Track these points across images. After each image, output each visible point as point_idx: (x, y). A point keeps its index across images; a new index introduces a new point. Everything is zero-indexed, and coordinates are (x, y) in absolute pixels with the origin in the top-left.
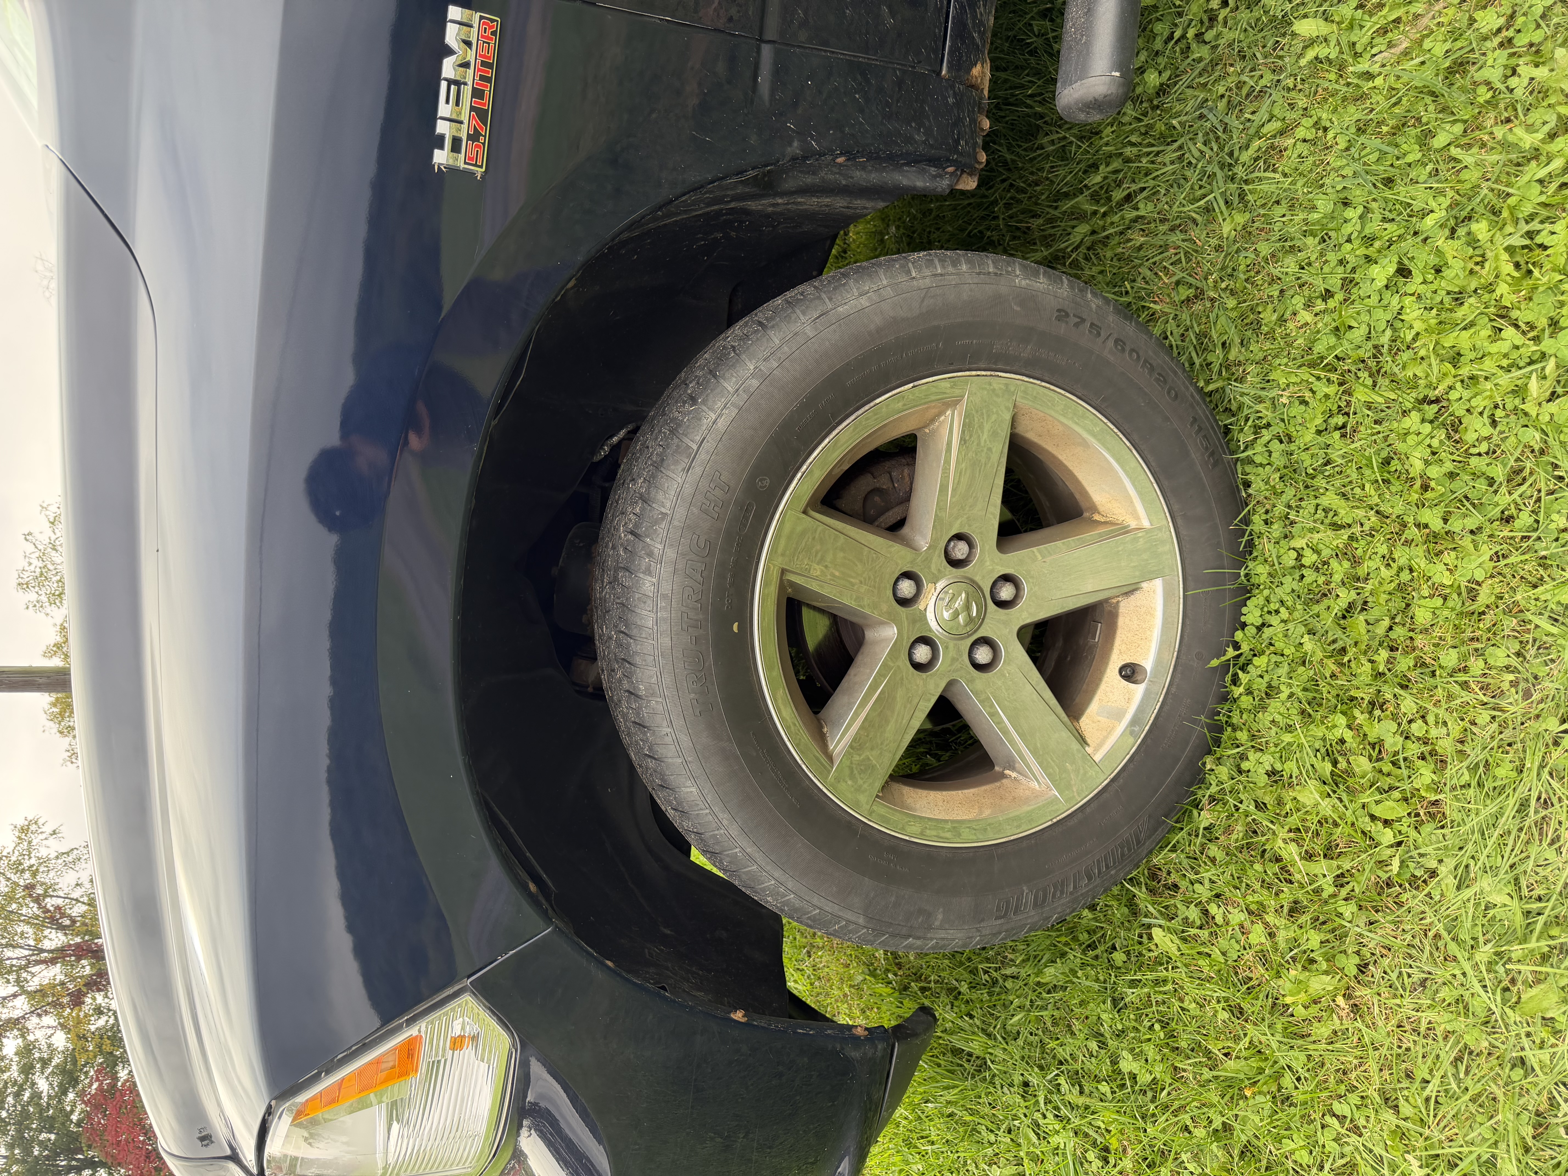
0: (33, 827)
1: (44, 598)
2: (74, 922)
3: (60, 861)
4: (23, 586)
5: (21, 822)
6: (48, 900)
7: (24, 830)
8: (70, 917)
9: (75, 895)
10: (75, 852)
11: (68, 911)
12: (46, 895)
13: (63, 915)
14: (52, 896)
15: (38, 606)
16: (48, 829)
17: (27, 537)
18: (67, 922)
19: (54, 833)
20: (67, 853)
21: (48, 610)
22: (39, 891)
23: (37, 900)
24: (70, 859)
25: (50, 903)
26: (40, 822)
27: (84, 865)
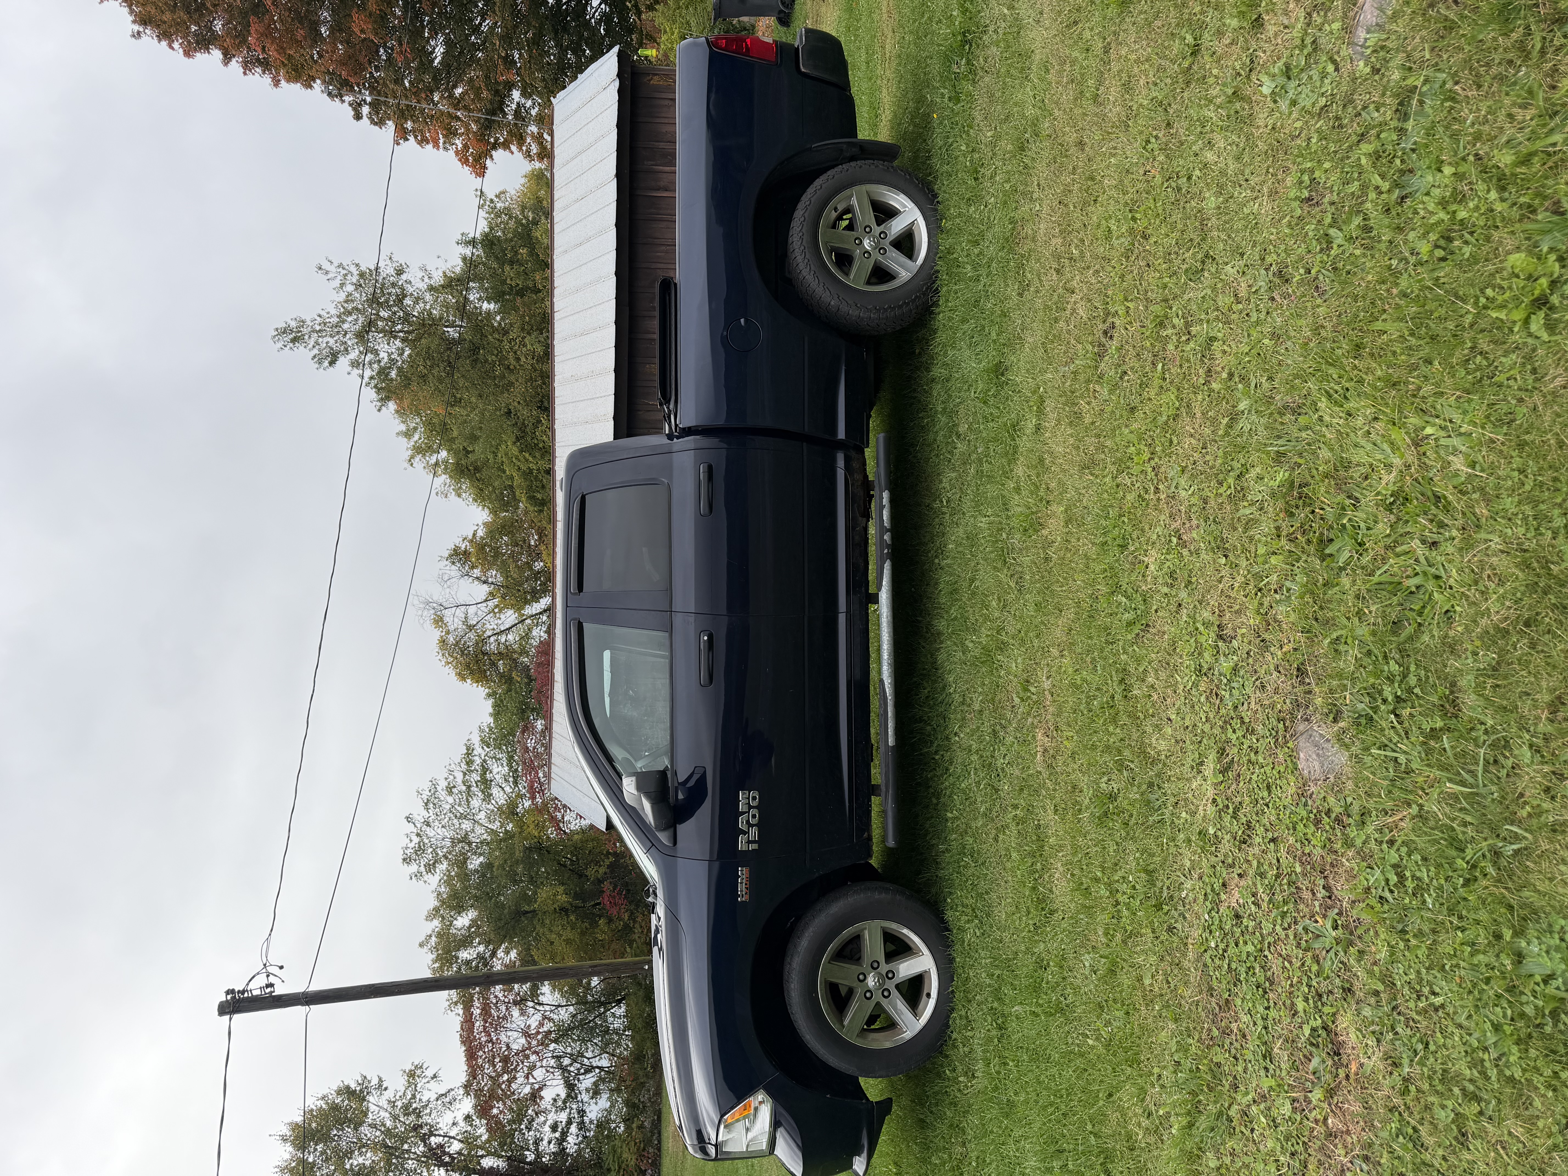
0: (418, 1072)
1: (422, 869)
2: (453, 1159)
3: (439, 1102)
4: (407, 860)
5: (408, 1067)
6: (432, 1139)
7: (412, 1075)
8: (450, 1155)
9: (452, 1134)
10: (452, 1093)
11: (447, 1150)
12: (431, 1134)
13: (445, 1153)
14: (435, 1135)
15: (418, 875)
16: (429, 1073)
17: (409, 819)
18: (447, 1159)
19: (435, 1076)
20: (445, 1095)
21: (426, 878)
22: (425, 1130)
23: (424, 1139)
24: (447, 1100)
25: (434, 1140)
26: (425, 1067)
27: (458, 1106)
